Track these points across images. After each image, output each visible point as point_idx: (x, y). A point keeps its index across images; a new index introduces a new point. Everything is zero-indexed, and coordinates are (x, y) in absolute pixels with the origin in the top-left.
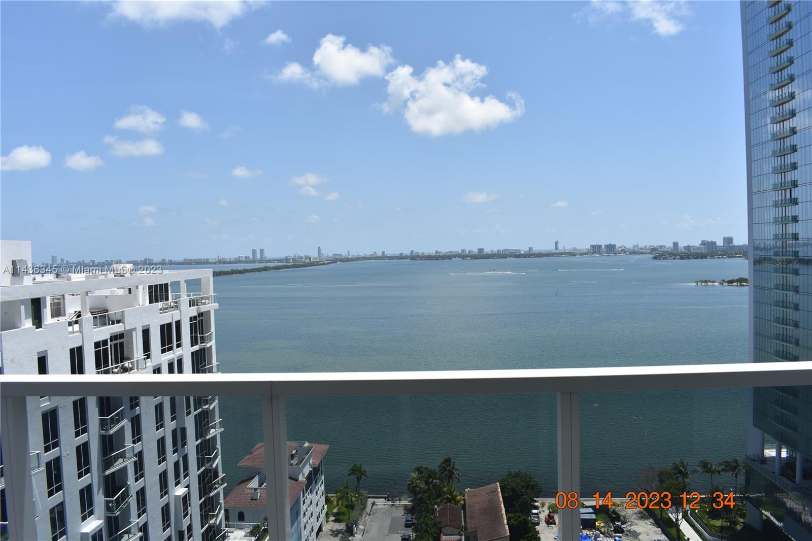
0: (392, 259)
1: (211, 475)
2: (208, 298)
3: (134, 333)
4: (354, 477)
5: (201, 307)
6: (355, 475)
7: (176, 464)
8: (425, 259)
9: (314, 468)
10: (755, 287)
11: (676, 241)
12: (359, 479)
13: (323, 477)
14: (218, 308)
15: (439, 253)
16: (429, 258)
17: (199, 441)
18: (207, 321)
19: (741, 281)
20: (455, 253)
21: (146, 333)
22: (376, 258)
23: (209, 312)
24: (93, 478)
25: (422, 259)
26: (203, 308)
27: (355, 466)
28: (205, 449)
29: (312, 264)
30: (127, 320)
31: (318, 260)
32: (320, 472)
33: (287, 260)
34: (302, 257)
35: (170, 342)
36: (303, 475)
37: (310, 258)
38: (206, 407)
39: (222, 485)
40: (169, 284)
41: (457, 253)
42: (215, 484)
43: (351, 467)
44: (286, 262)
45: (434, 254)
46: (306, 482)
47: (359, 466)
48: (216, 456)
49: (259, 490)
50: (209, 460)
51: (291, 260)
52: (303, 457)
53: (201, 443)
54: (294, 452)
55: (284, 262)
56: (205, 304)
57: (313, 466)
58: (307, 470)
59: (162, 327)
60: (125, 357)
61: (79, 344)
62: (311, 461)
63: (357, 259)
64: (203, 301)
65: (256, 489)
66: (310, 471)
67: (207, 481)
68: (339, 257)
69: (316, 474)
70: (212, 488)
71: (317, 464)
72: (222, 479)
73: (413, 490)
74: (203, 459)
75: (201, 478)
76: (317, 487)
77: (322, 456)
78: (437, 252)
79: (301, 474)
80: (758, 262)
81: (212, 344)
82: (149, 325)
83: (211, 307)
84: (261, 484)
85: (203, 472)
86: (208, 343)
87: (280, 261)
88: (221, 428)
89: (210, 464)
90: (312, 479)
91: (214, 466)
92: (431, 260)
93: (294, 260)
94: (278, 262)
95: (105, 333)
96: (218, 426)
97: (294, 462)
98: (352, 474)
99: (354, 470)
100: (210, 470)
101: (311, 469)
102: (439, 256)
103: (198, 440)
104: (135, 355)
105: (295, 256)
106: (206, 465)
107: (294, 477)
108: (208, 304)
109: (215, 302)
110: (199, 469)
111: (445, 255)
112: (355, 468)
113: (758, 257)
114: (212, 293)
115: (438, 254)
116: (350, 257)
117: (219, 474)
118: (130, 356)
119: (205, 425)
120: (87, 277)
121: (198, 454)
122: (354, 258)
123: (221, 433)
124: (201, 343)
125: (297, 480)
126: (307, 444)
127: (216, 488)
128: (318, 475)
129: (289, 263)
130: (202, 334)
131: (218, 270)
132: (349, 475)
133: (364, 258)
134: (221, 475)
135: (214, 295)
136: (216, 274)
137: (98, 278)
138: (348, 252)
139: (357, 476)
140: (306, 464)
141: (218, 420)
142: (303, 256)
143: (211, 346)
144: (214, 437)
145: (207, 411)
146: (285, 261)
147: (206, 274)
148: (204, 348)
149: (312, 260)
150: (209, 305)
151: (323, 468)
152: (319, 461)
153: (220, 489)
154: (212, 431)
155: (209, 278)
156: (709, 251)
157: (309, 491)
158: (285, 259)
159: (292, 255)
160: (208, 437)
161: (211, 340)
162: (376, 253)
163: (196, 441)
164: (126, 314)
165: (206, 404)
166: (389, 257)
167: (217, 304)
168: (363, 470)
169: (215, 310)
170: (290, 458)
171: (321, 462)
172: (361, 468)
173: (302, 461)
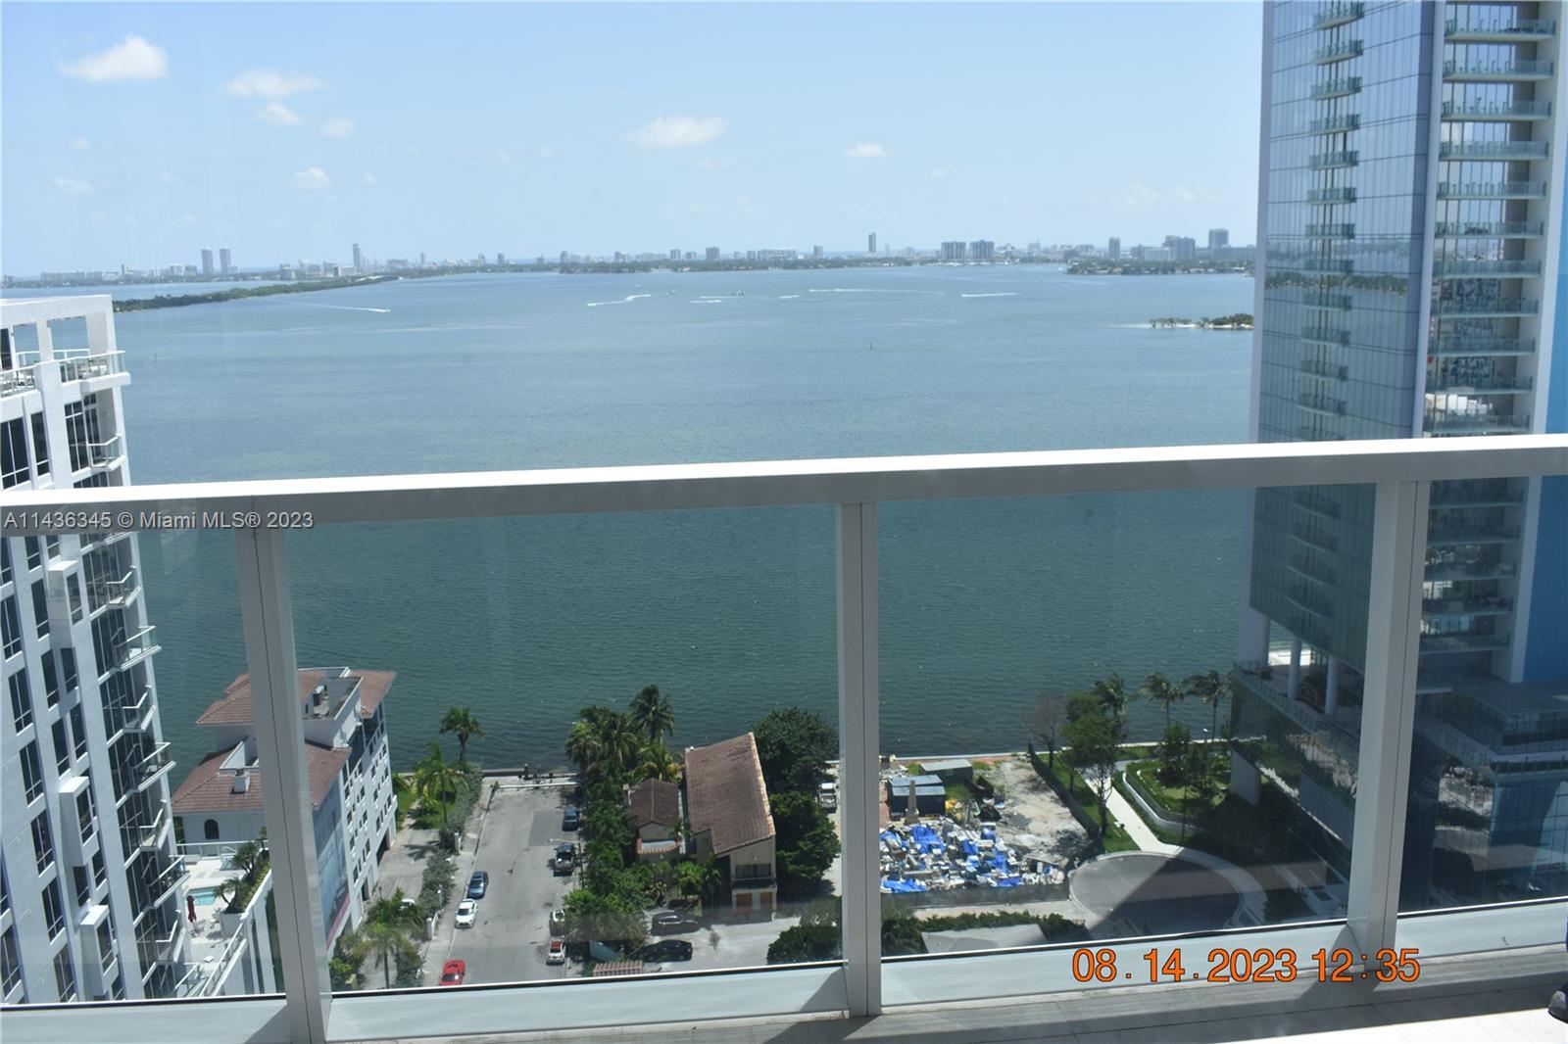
0: (521, 271)
1: (138, 747)
2: (104, 361)
4: (452, 737)
5: (90, 381)
6: (456, 730)
7: (58, 729)
8: (593, 272)
9: (366, 721)
10: (1266, 332)
11: (1115, 236)
12: (463, 739)
13: (385, 739)
14: (129, 382)
15: (624, 257)
16: (602, 268)
17: (106, 675)
18: (105, 414)
19: (1239, 320)
20: (656, 259)
22: (484, 269)
23: (109, 392)
25: (585, 271)
26: (95, 385)
27: (453, 711)
28: (121, 691)
29: (341, 283)
31: (355, 274)
32: (379, 728)
33: (283, 273)
34: (317, 268)
35: (23, 461)
36: (343, 736)
37: (336, 269)
38: (117, 601)
39: (163, 765)
40: (11, 331)
41: (662, 258)
42: (149, 763)
43: (444, 717)
44: (281, 279)
45: (612, 260)
46: (350, 750)
47: (461, 711)
48: (146, 706)
49: (246, 773)
50: (132, 714)
51: (293, 275)
52: (341, 700)
53: (111, 680)
54: (319, 690)
55: (276, 279)
56: (97, 374)
57: (362, 718)
58: (350, 726)
62: (358, 707)
63: (443, 270)
64: (94, 368)
65: (240, 772)
66: (358, 729)
67: (128, 759)
68: (400, 267)
69: (370, 734)
70: (142, 774)
71: (372, 711)
72: (164, 753)
73: (578, 756)
74: (118, 712)
75: (117, 754)
76: (374, 760)
77: (382, 696)
78: (617, 255)
79: (339, 734)
80: (1272, 282)
81: (120, 463)
83: (113, 380)
84: (250, 761)
85: (120, 742)
86: (110, 461)
87: (268, 275)
88: (153, 645)
89: (133, 723)
90: (362, 741)
91: (144, 726)
92: (606, 272)
93: (300, 274)
94: (263, 279)
96: (146, 642)
97: (322, 710)
98: (449, 728)
99: (451, 721)
100: (136, 735)
101: (360, 724)
102: (623, 263)
103: (103, 673)
105: (302, 265)
106: (126, 726)
107: (322, 742)
108: (106, 374)
109: (121, 371)
110: (109, 736)
111: (635, 262)
112: (453, 717)
113: (1274, 273)
114: (112, 351)
115: (621, 261)
116: (425, 266)
117: (157, 743)
119: (116, 642)
121: (105, 702)
122: (435, 268)
123: (156, 657)
124: (95, 462)
125: (329, 747)
126: (347, 673)
127: (151, 774)
128: (376, 734)
129: (289, 279)
130: (97, 441)
131: (124, 298)
132: (442, 731)
133: (458, 269)
134: (161, 745)
135: (119, 355)
136: (120, 306)
138: (422, 255)
139: (458, 733)
140: (348, 715)
141: (145, 628)
142: (320, 263)
143: (119, 469)
144: (140, 667)
145: (120, 611)
146: (279, 276)
147: (97, 307)
148: (103, 474)
149: (340, 274)
150: (107, 377)
151: (384, 720)
152: (376, 706)
153: (161, 774)
154: (135, 653)
155: (104, 314)
156: (1180, 258)
157: (356, 768)
158: (279, 273)
159: (295, 265)
160: (125, 666)
161: (117, 456)
162: (483, 257)
163: (100, 675)
165: (116, 596)
166: (513, 266)
167: (126, 374)
168: (471, 720)
169: (124, 388)
170: (311, 703)
171: (380, 707)
172: (466, 716)
173: (338, 708)
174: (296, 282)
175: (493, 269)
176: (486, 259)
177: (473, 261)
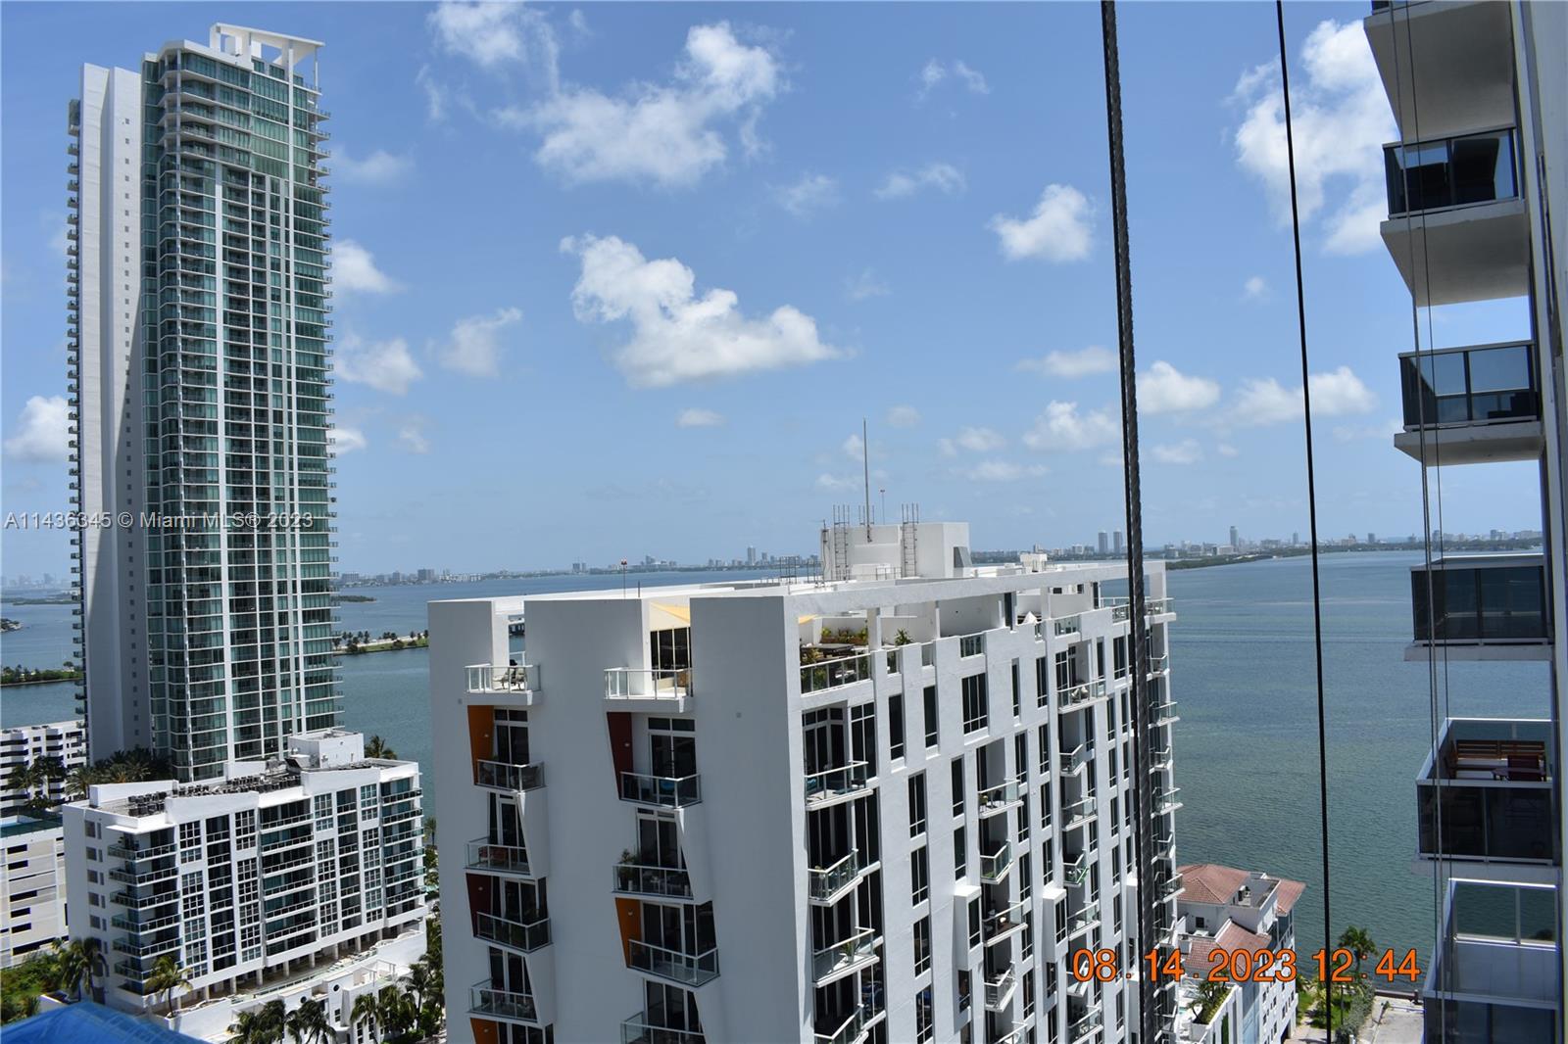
0: (1392, 549)
2: (1160, 604)
3: (1089, 646)
5: (1155, 616)
6: (1353, 946)
7: (1129, 840)
8: (1467, 549)
9: (1281, 919)
12: (1358, 955)
13: (1293, 940)
14: (1174, 619)
16: (1478, 545)
18: (1158, 639)
21: (1100, 646)
22: (1356, 548)
23: (1162, 624)
24: (1053, 831)
25: (1459, 549)
27: (1352, 930)
29: (1219, 561)
30: (1084, 627)
31: (1232, 553)
32: (1289, 929)
33: (1168, 553)
34: (1198, 548)
35: (1123, 665)
36: (1264, 926)
37: (1215, 549)
38: (1161, 766)
40: (1099, 584)
43: (1343, 933)
44: (1166, 557)
45: (1488, 538)
46: (1269, 939)
47: (1358, 932)
49: (1190, 939)
51: (1177, 553)
52: (1261, 898)
54: (1242, 888)
56: (1159, 612)
57: (1279, 915)
58: (1270, 919)
59: (1115, 640)
60: (1077, 678)
61: (1043, 655)
62: (1276, 905)
64: (1157, 608)
65: (1185, 937)
66: (1275, 923)
68: (1274, 547)
69: (1282, 933)
70: (1163, 893)
71: (1287, 911)
74: (1155, 844)
77: (1294, 901)
79: (1261, 923)
81: (1166, 672)
82: (1103, 638)
83: (1165, 617)
88: (1177, 802)
90: (1278, 931)
91: (1170, 857)
92: (1482, 549)
93: (1182, 553)
95: (1062, 643)
96: (1172, 799)
97: (1246, 901)
98: (1345, 944)
99: (1349, 938)
101: (1277, 920)
102: (1500, 541)
104: (1091, 678)
105: (1184, 545)
106: (1160, 853)
107: (1249, 928)
108: (1163, 612)
109: (1169, 611)
111: (1513, 540)
112: (1350, 934)
114: (1164, 599)
115: (1497, 538)
116: (1297, 546)
117: (1173, 872)
118: (1084, 679)
119: (1157, 794)
120: (999, 572)
123: (1178, 811)
124: (1155, 670)
125: (1254, 933)
126: (1264, 877)
127: (1170, 893)
128: (1286, 934)
129: (1173, 558)
133: (1330, 548)
134: (1175, 875)
135: (1167, 601)
136: (1169, 567)
137: (1015, 573)
139: (1355, 949)
140: (1268, 910)
141: (1173, 789)
142: (1201, 544)
143: (1164, 677)
145: (1160, 772)
146: (1164, 555)
147: (1158, 569)
148: (1157, 678)
149: (1218, 554)
150: (1163, 614)
151: (1293, 924)
152: (1289, 907)
153: (1175, 896)
154: (1166, 805)
155: (1161, 574)
158: (1163, 552)
159: (1178, 545)
160: (1163, 812)
161: (1165, 668)
162: (1354, 537)
164: (1082, 619)
165: (1160, 763)
166: (1384, 545)
167: (1173, 614)
168: (1367, 937)
169: (1169, 623)
170: (1237, 899)
171: (1291, 912)
172: (1363, 934)
173: (1262, 901)
174: (1179, 560)
175: (1364, 548)
176: (1357, 538)
177: (1343, 541)
